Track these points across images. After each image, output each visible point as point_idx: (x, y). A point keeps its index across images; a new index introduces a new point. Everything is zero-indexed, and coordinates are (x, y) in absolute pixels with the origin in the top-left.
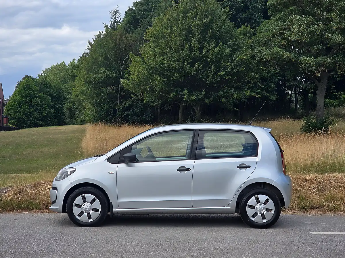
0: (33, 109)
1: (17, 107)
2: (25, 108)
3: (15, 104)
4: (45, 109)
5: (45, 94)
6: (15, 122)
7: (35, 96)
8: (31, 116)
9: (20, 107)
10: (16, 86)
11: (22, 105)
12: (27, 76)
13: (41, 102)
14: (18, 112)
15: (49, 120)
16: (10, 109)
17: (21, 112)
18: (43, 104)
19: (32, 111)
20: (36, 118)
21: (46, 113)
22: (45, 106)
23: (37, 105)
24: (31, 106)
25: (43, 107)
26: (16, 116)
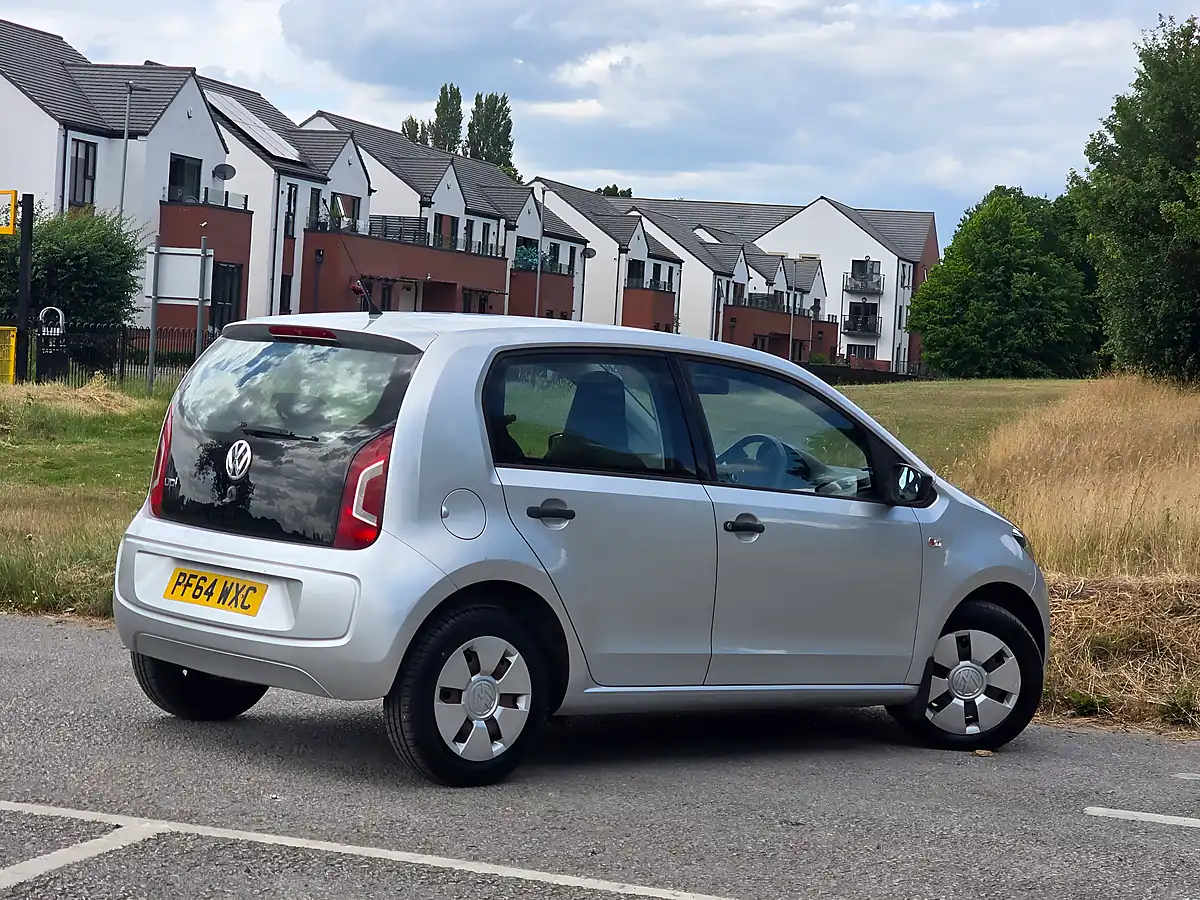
0: (1012, 315)
1: (954, 304)
2: (983, 309)
3: (948, 289)
4: (1058, 314)
5: (1063, 259)
6: (944, 356)
7: (1027, 265)
8: (1003, 342)
9: (965, 304)
10: (959, 226)
11: (972, 297)
12: (1000, 190)
13: (1046, 290)
14: (953, 322)
15: (1071, 361)
16: (930, 308)
17: (965, 323)
18: (1054, 298)
19: (1010, 322)
20: (1021, 349)
21: (1059, 333)
22: (1061, 306)
23: (1030, 301)
24: (1006, 302)
25: (1052, 308)
26: (948, 337)
